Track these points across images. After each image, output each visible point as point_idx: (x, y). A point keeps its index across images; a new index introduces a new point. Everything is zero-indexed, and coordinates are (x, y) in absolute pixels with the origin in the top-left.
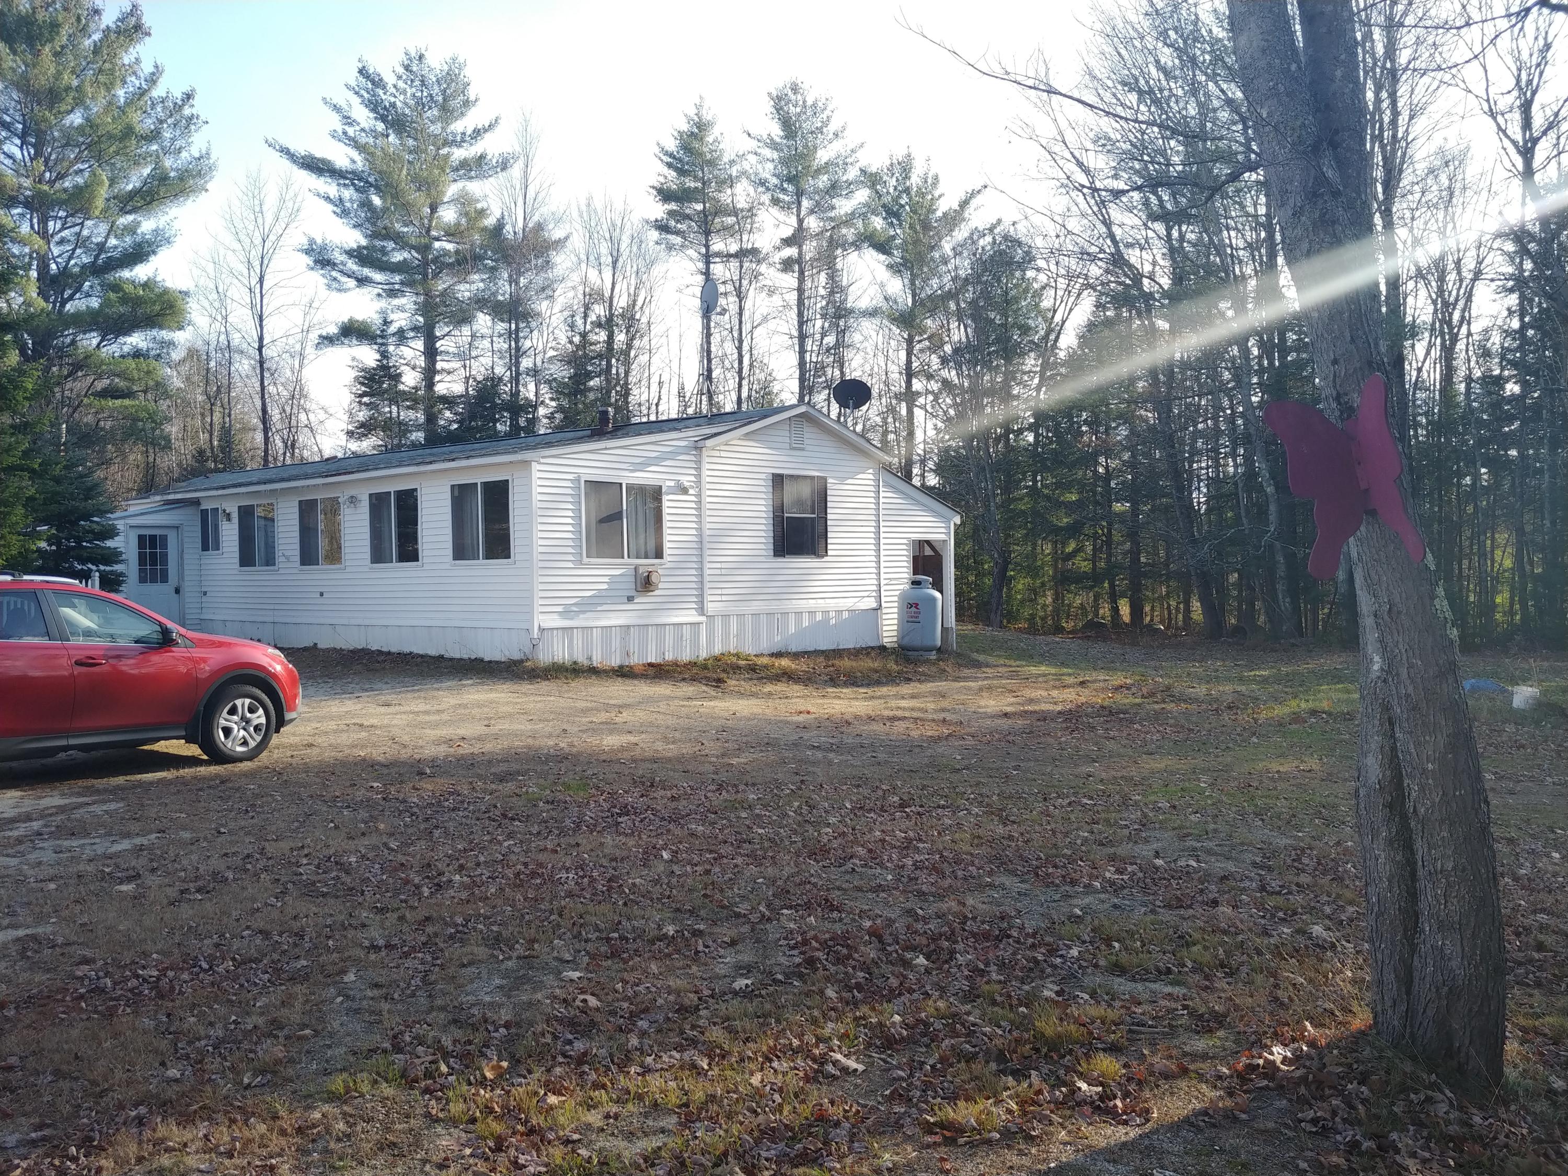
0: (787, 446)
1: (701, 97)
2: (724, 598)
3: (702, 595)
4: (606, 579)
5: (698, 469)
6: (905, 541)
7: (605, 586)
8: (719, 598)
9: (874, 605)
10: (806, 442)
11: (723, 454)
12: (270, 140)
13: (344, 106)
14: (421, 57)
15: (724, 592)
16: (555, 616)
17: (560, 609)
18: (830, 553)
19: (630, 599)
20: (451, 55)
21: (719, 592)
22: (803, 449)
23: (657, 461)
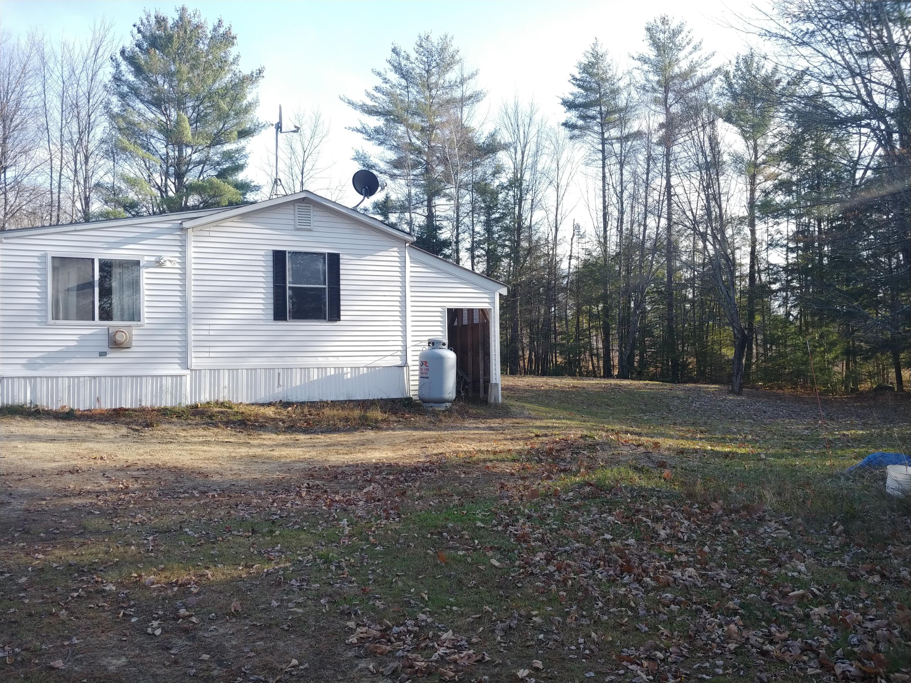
0: (292, 227)
1: (596, 39)
2: (212, 355)
3: (186, 352)
4: (76, 338)
5: (183, 246)
6: (439, 309)
7: (75, 343)
8: (207, 355)
9: (399, 363)
10: (313, 224)
11: (212, 234)
12: (342, 97)
13: (383, 72)
14: (427, 38)
15: (212, 349)
16: (19, 367)
17: (24, 361)
18: (342, 318)
19: (103, 354)
20: (444, 34)
21: (207, 349)
22: (310, 230)
23: (135, 240)
